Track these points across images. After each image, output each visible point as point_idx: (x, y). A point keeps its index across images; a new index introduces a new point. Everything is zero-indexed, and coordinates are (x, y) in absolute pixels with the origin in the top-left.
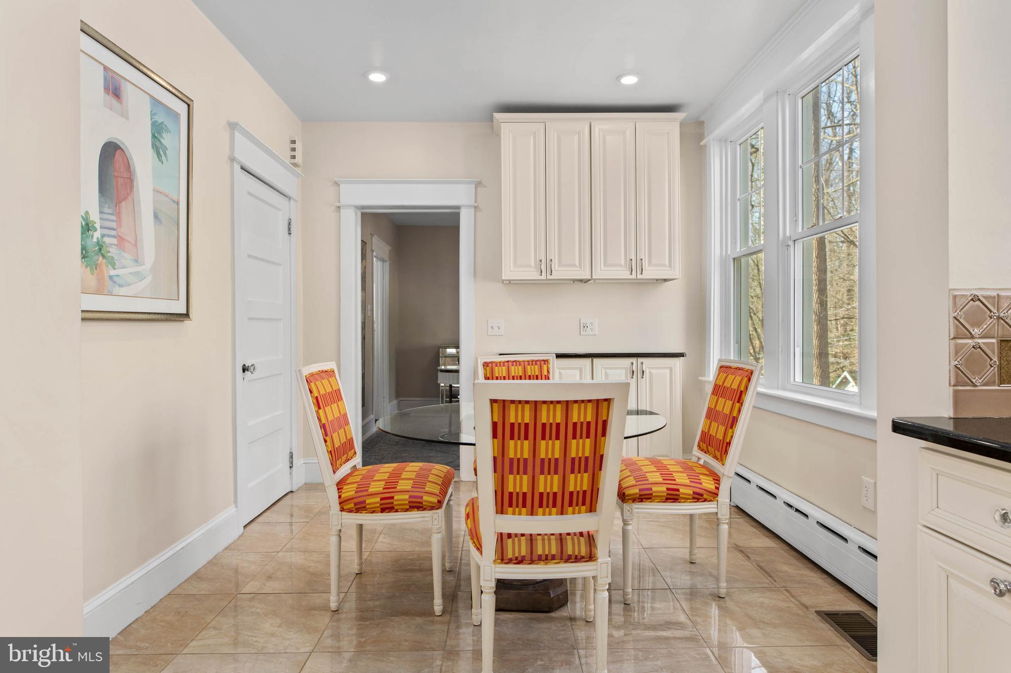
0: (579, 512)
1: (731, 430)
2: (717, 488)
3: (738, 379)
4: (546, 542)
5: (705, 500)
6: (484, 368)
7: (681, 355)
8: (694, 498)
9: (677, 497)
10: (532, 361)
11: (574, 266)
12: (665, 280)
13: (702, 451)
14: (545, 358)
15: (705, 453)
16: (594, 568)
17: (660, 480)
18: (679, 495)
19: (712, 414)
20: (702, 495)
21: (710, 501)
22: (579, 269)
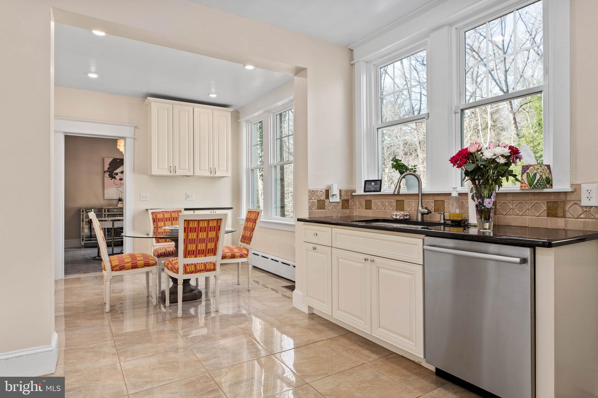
0: (211, 256)
1: (252, 233)
2: (248, 253)
3: (255, 215)
4: (200, 266)
5: (244, 257)
6: (152, 215)
7: (231, 208)
8: (240, 257)
9: (234, 257)
10: (174, 211)
11: (187, 170)
12: (224, 177)
13: (242, 242)
14: (180, 210)
15: (243, 243)
16: (215, 273)
17: (229, 251)
18: (235, 256)
19: (245, 228)
20: (243, 255)
21: (246, 257)
22: (188, 171)
